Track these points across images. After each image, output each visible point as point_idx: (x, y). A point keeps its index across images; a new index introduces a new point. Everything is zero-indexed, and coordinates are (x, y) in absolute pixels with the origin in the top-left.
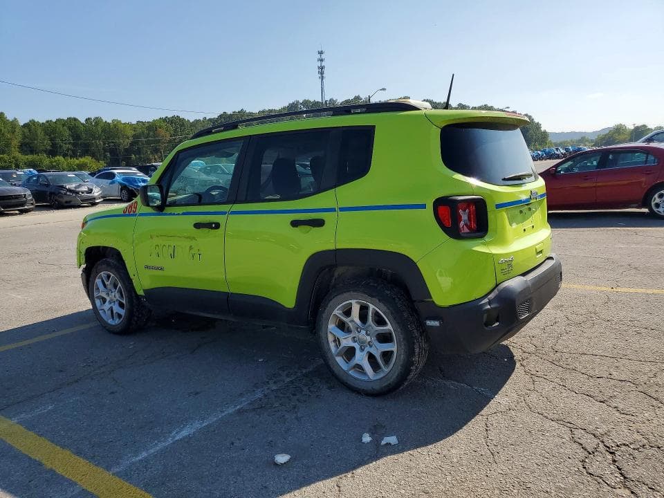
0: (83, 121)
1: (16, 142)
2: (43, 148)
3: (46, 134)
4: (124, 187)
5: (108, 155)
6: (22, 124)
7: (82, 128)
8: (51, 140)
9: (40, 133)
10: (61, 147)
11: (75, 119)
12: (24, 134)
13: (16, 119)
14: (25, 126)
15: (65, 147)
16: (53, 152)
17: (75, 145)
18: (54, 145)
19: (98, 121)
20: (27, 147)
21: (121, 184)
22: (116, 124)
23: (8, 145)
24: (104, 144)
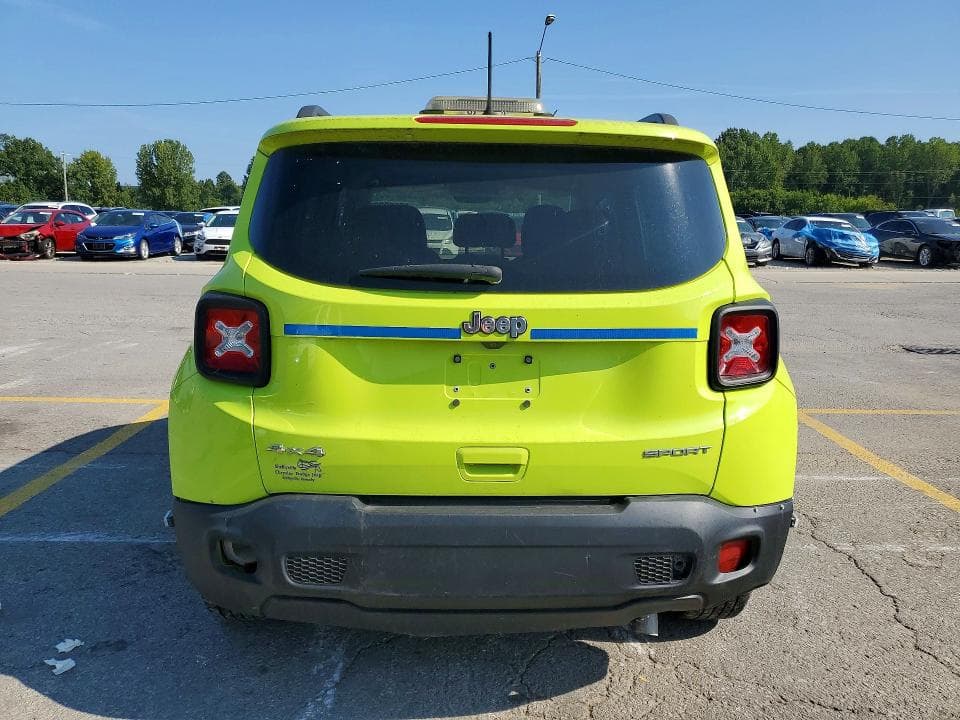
0: (882, 141)
1: (782, 174)
2: (816, 182)
3: (825, 161)
4: (811, 244)
5: (911, 193)
6: (796, 148)
7: (879, 153)
8: (829, 170)
9: (817, 160)
10: (841, 180)
11: (872, 140)
12: (795, 163)
13: (789, 142)
14: (802, 151)
15: (847, 180)
16: (826, 189)
17: (861, 178)
18: (832, 179)
19: (907, 140)
20: (795, 181)
21: (808, 238)
22: (936, 145)
23: (771, 178)
24: (909, 176)
